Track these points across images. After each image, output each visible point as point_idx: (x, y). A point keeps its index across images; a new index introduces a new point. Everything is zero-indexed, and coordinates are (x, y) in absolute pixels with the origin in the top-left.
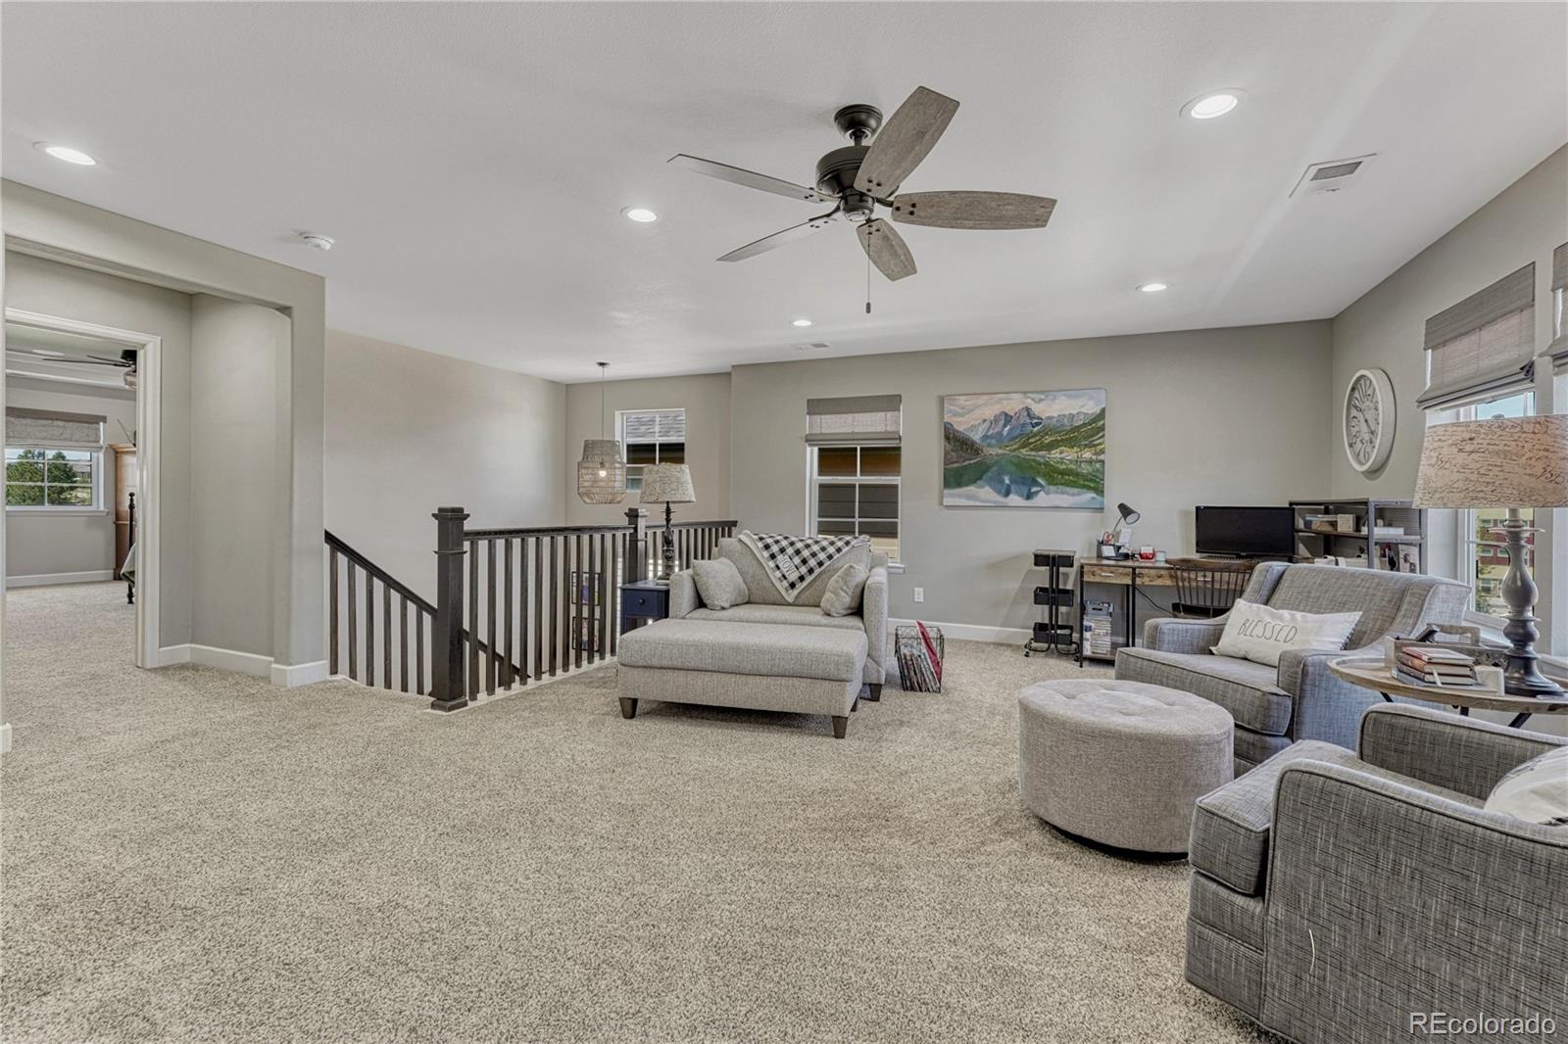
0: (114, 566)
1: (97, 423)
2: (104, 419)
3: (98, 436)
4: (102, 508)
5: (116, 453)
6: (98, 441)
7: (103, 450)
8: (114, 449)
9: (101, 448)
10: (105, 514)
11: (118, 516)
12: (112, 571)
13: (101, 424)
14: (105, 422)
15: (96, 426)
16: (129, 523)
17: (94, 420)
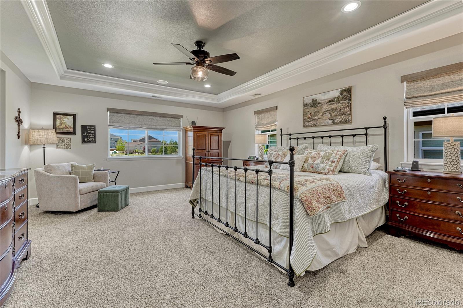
0: (185, 181)
1: (180, 118)
2: (182, 116)
3: (180, 124)
4: (181, 156)
5: (186, 131)
6: (180, 127)
7: (182, 130)
8: (185, 129)
9: (181, 129)
10: (182, 158)
11: (186, 160)
12: (184, 183)
13: (181, 118)
14: (182, 118)
15: (179, 119)
16: (192, 162)
17: (178, 117)
